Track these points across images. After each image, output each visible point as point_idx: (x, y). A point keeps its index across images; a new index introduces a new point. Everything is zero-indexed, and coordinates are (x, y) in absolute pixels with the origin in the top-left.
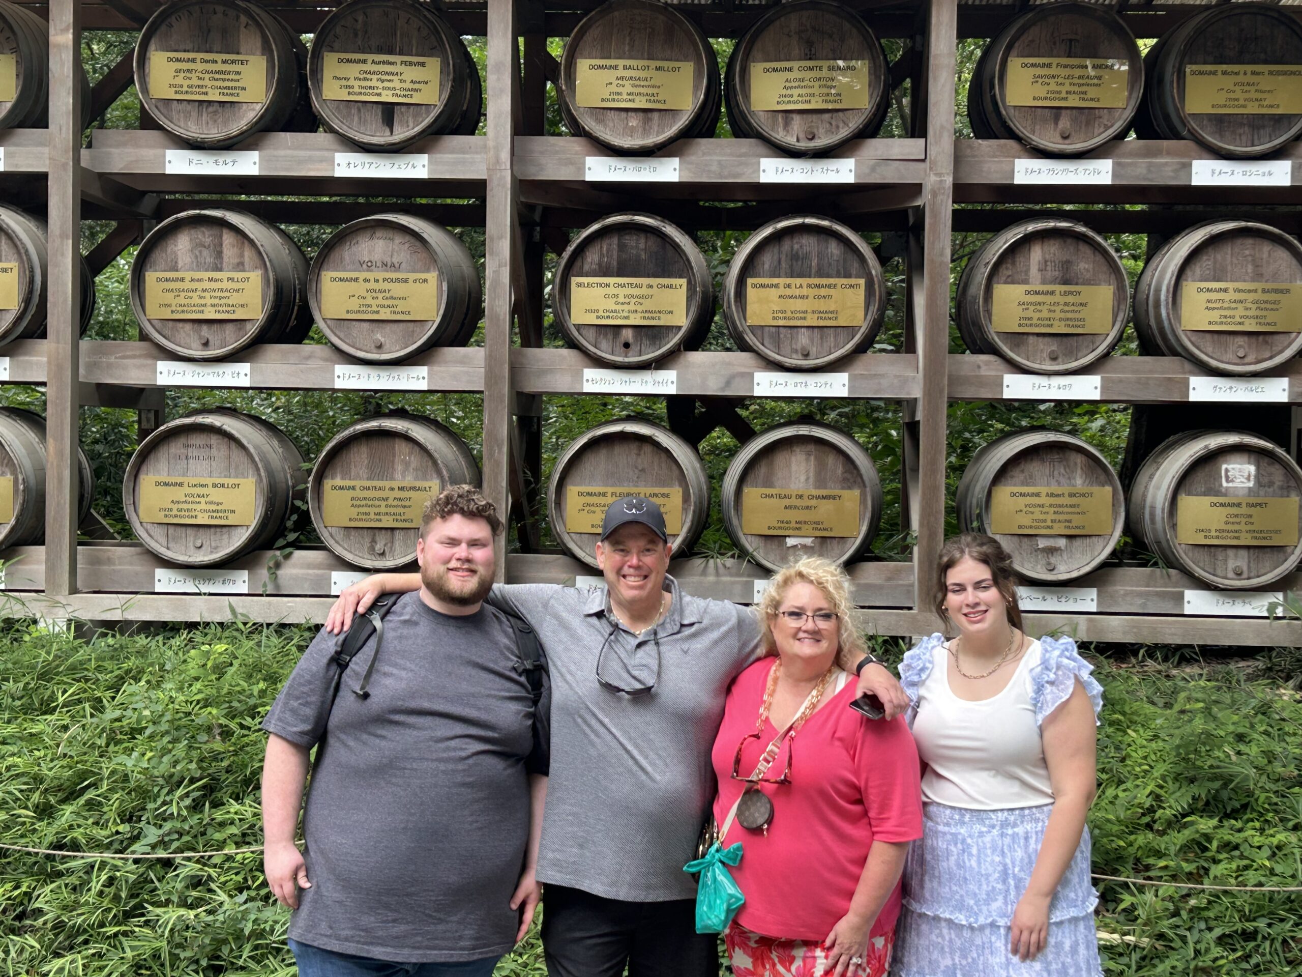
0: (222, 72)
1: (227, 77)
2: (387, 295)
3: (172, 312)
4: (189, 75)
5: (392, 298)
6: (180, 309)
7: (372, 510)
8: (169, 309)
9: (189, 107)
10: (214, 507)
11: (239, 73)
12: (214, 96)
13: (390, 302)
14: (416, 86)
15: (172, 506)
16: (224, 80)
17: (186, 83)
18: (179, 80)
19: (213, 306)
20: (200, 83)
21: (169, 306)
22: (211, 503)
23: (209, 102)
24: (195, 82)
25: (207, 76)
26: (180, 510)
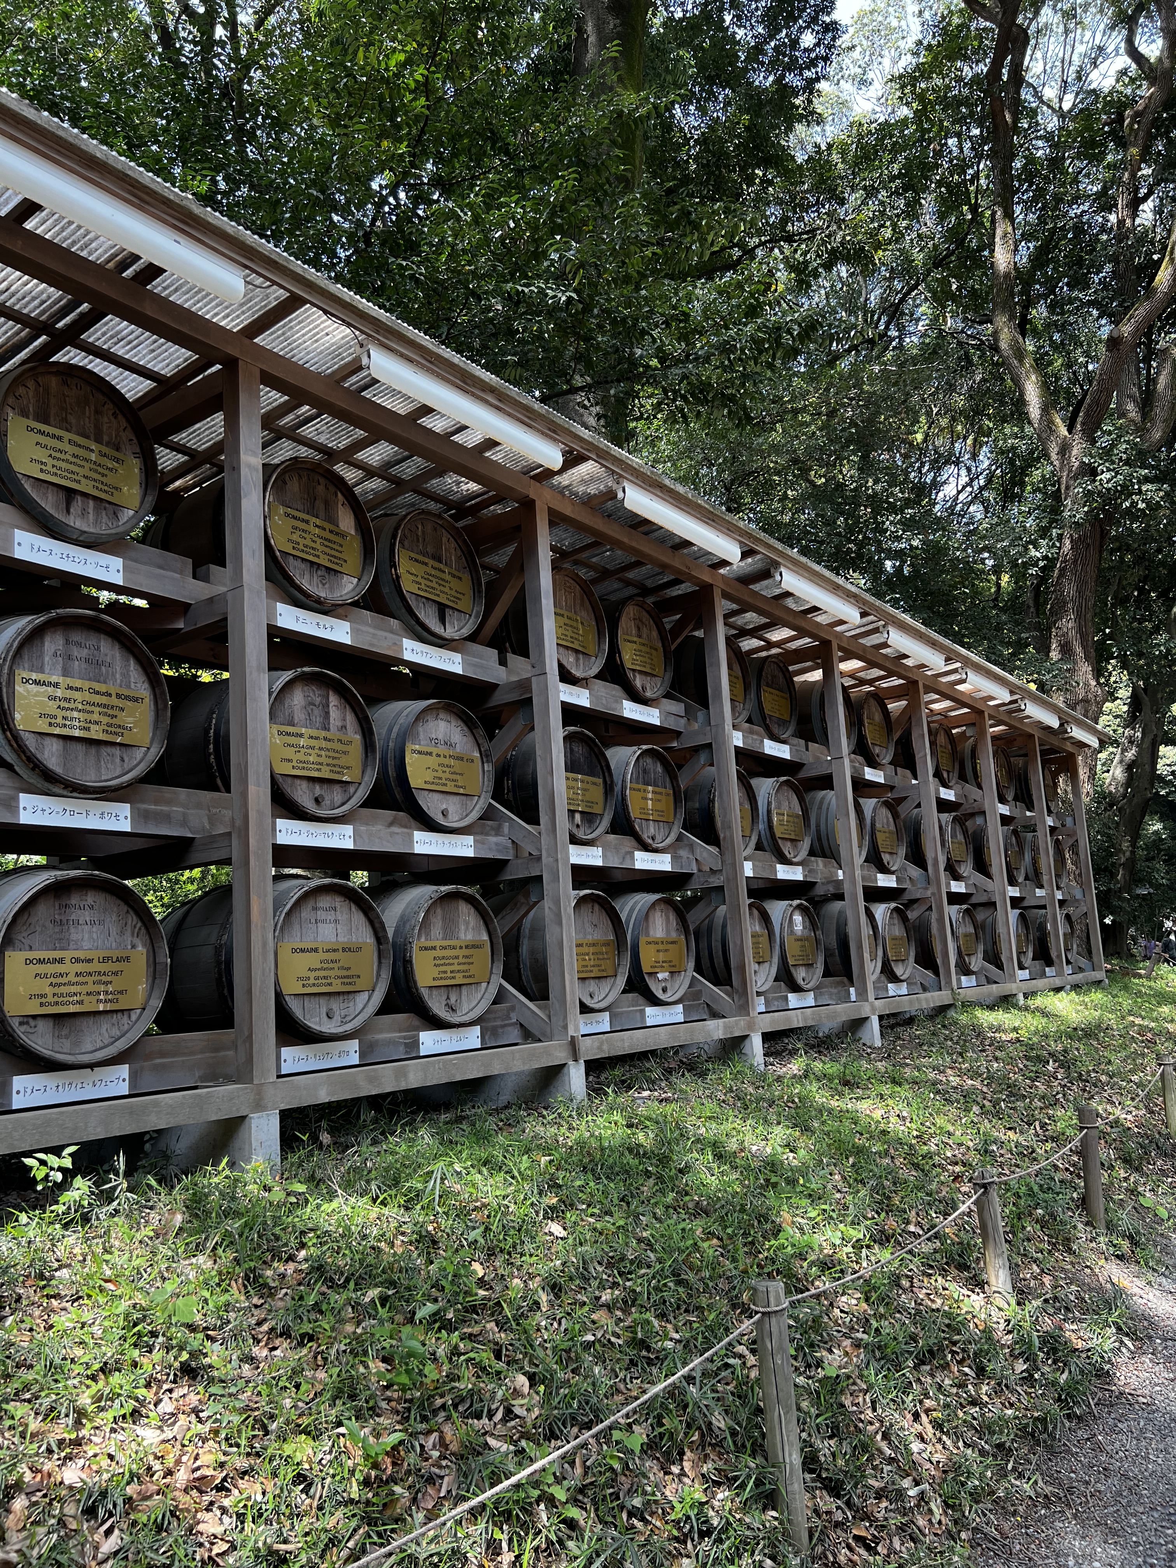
0: (330, 541)
1: (333, 546)
2: (452, 769)
3: (294, 767)
4: (304, 535)
5: (454, 773)
6: (301, 765)
7: (448, 968)
8: (291, 764)
9: (303, 566)
10: (345, 973)
11: (341, 545)
12: (324, 561)
13: (454, 777)
15: (309, 974)
16: (331, 548)
17: (302, 541)
18: (295, 537)
19: (328, 765)
20: (313, 545)
21: (290, 761)
22: (343, 968)
23: (319, 565)
24: (308, 542)
25: (319, 541)
26: (317, 978)
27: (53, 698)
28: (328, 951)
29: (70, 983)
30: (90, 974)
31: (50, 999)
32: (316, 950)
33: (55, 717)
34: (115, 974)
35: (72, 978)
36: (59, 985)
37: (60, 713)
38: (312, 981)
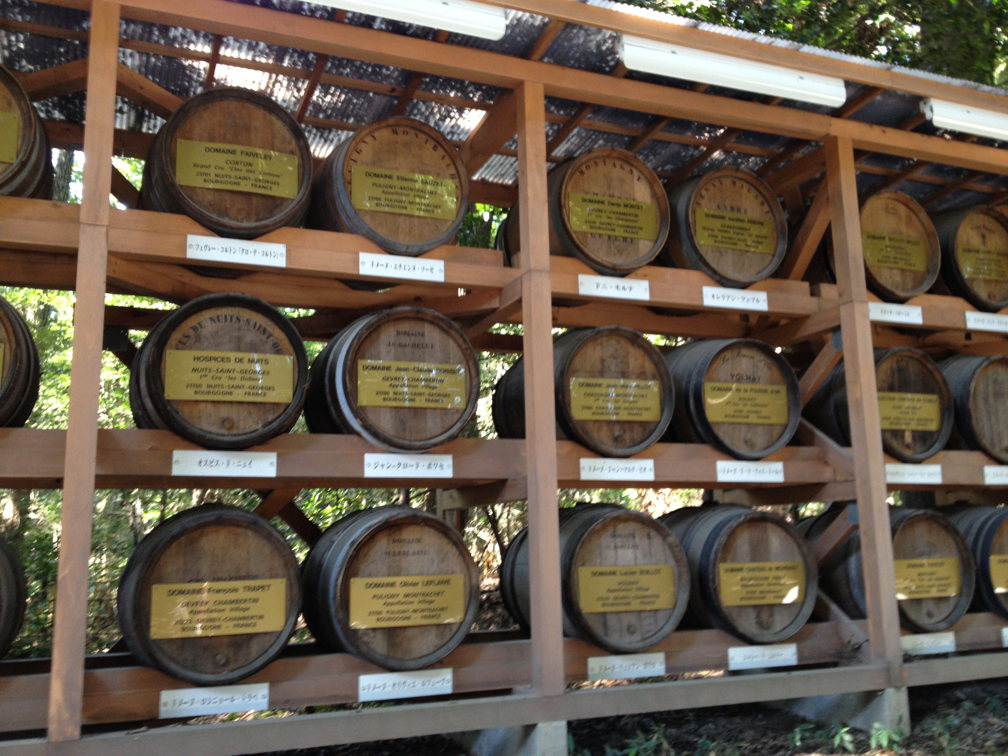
0: (624, 214)
1: (628, 217)
2: (755, 402)
3: (593, 414)
4: (600, 214)
5: (756, 405)
6: (600, 411)
7: (758, 589)
8: (590, 412)
9: (600, 241)
10: (643, 593)
11: (636, 216)
12: (619, 232)
13: (756, 409)
14: (760, 240)
15: (608, 595)
16: (627, 220)
17: (598, 220)
18: (593, 218)
19: (626, 409)
20: (610, 221)
21: (590, 408)
22: (641, 589)
23: (616, 237)
24: (605, 220)
25: (614, 216)
26: (616, 598)
27: (385, 379)
28: (626, 574)
29: (399, 603)
30: (416, 595)
31: (384, 615)
32: (614, 573)
33: (388, 393)
34: (438, 594)
35: (401, 598)
36: (392, 604)
37: (391, 391)
38: (611, 601)
